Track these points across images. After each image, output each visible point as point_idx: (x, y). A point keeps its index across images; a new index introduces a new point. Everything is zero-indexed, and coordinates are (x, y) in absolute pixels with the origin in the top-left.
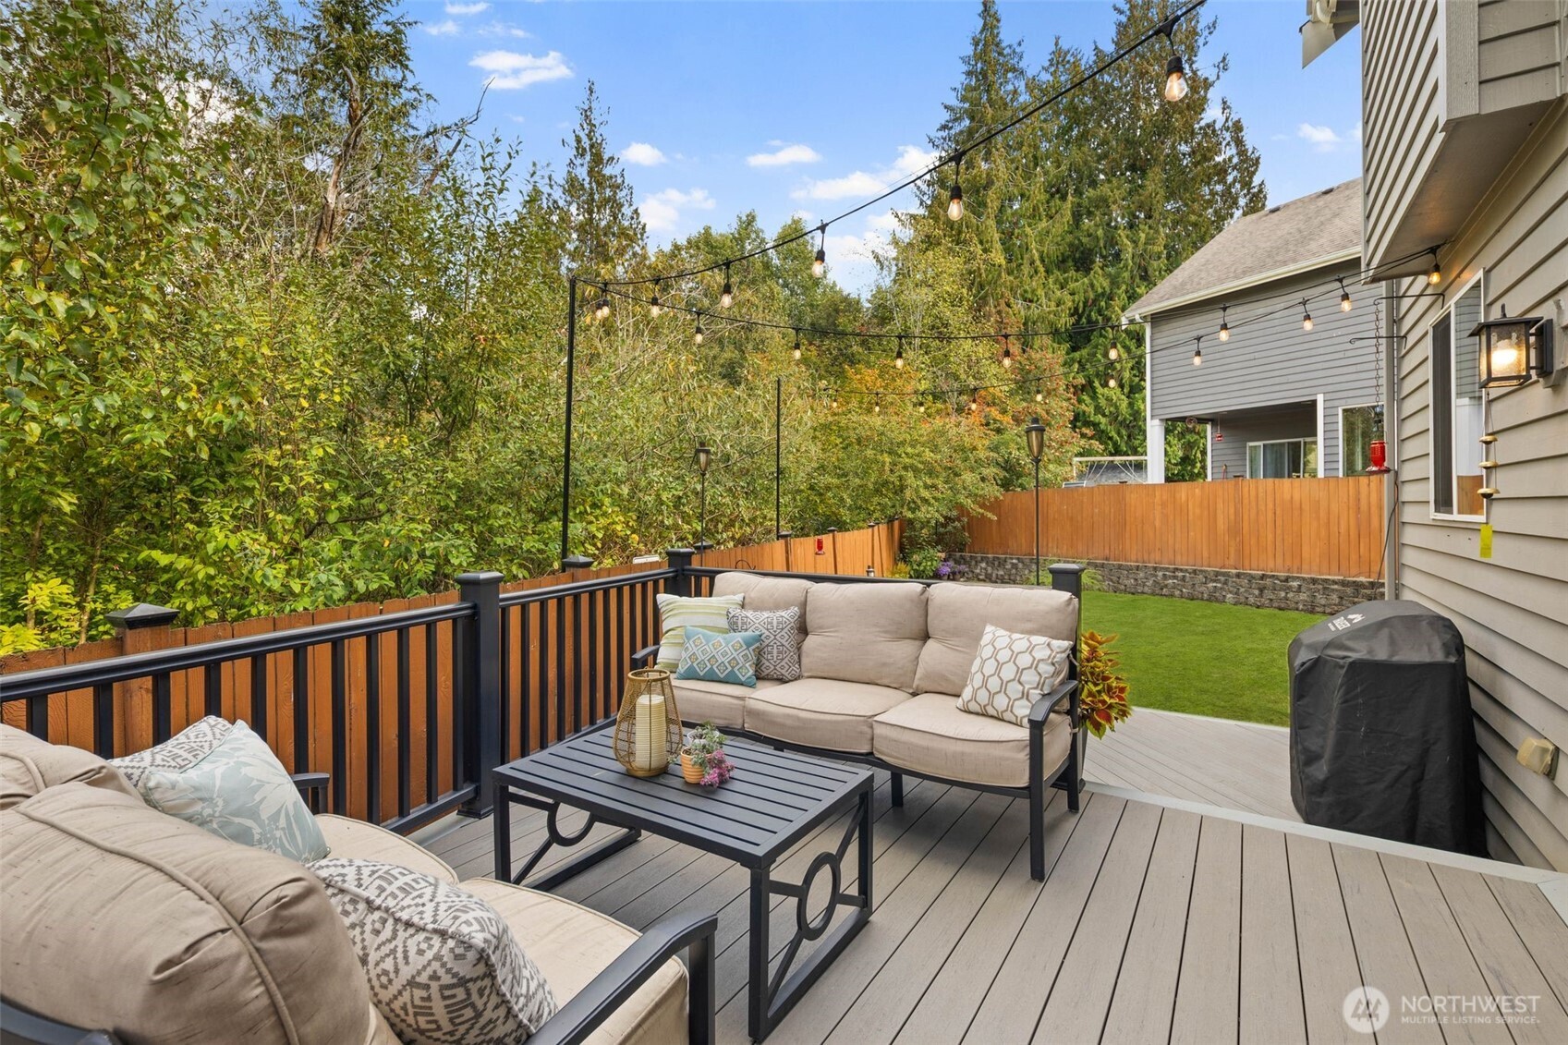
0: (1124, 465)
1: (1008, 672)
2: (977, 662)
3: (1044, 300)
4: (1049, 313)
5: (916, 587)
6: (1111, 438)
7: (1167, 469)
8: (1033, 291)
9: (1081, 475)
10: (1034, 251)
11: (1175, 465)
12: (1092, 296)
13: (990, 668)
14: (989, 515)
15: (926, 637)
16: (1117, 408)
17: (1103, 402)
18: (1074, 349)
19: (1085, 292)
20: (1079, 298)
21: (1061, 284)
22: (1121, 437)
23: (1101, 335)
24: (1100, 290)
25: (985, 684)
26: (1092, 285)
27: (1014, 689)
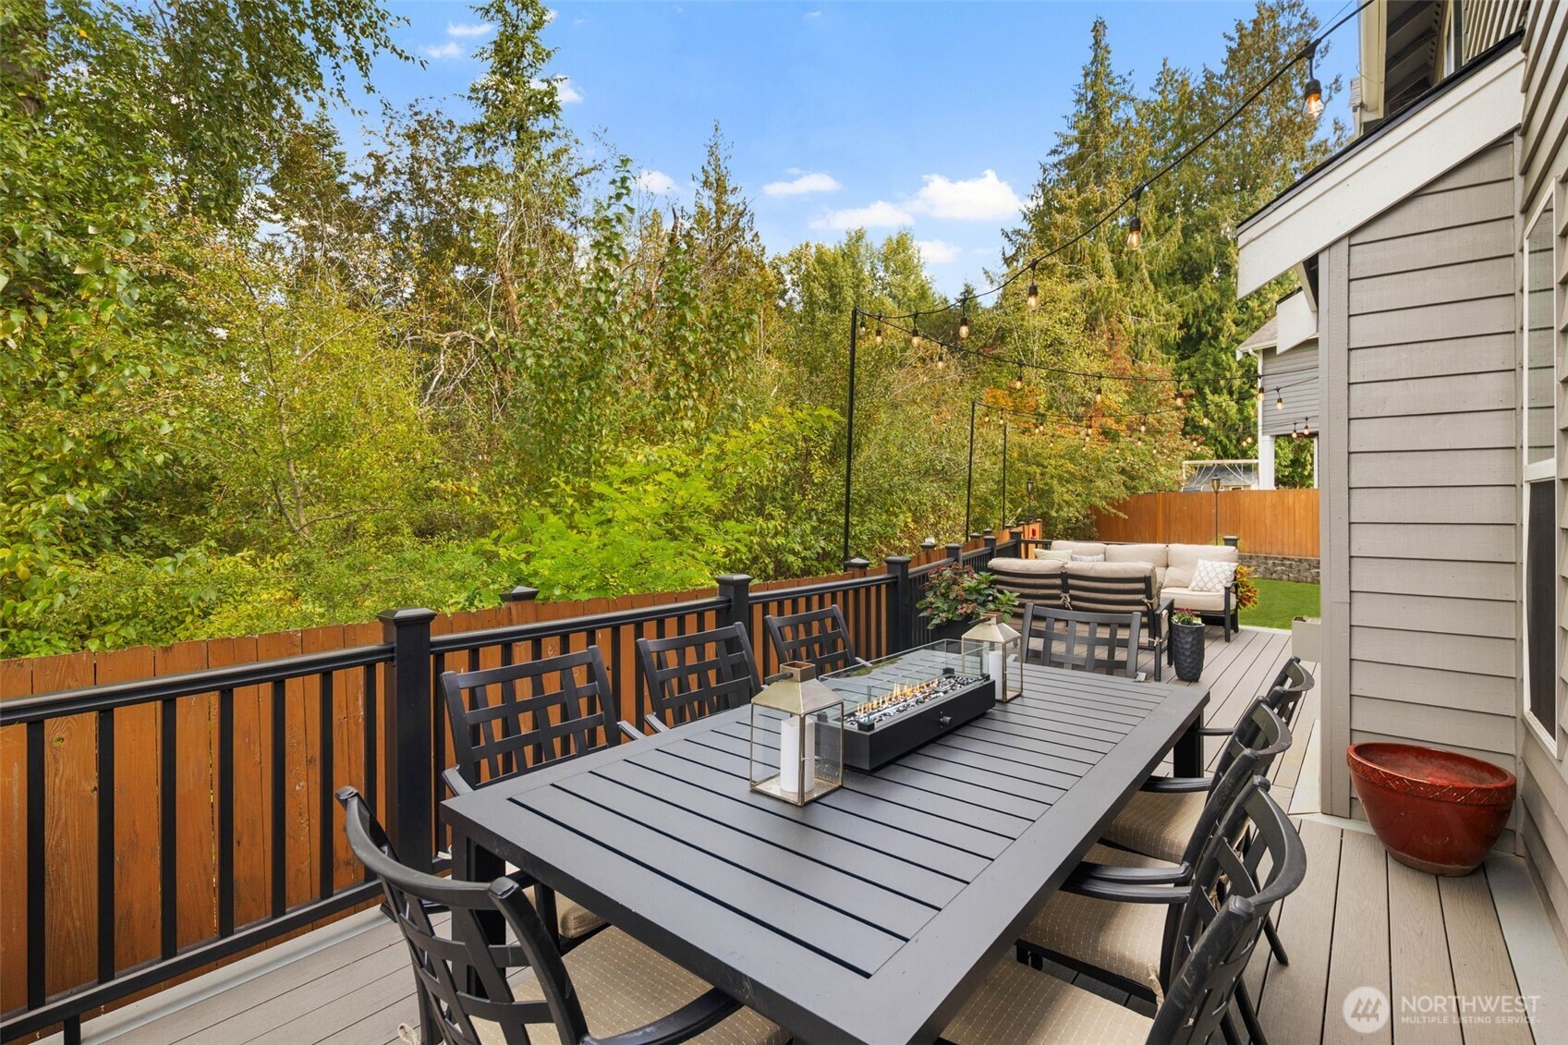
0: (1233, 467)
1: (1212, 574)
2: (1197, 573)
3: (1153, 314)
4: (1159, 326)
5: (1164, 546)
6: (1220, 442)
7: (1277, 471)
8: (1143, 306)
9: (1190, 478)
10: (1144, 271)
11: (1285, 466)
12: (1201, 307)
13: (1203, 574)
14: (1121, 514)
15: (1167, 566)
16: (1226, 413)
17: (1212, 408)
18: (1183, 358)
19: (1194, 304)
20: (1189, 310)
21: (1170, 297)
22: (1231, 441)
23: (1210, 345)
24: (1209, 303)
25: (1202, 579)
26: (1201, 298)
27: (1216, 581)
